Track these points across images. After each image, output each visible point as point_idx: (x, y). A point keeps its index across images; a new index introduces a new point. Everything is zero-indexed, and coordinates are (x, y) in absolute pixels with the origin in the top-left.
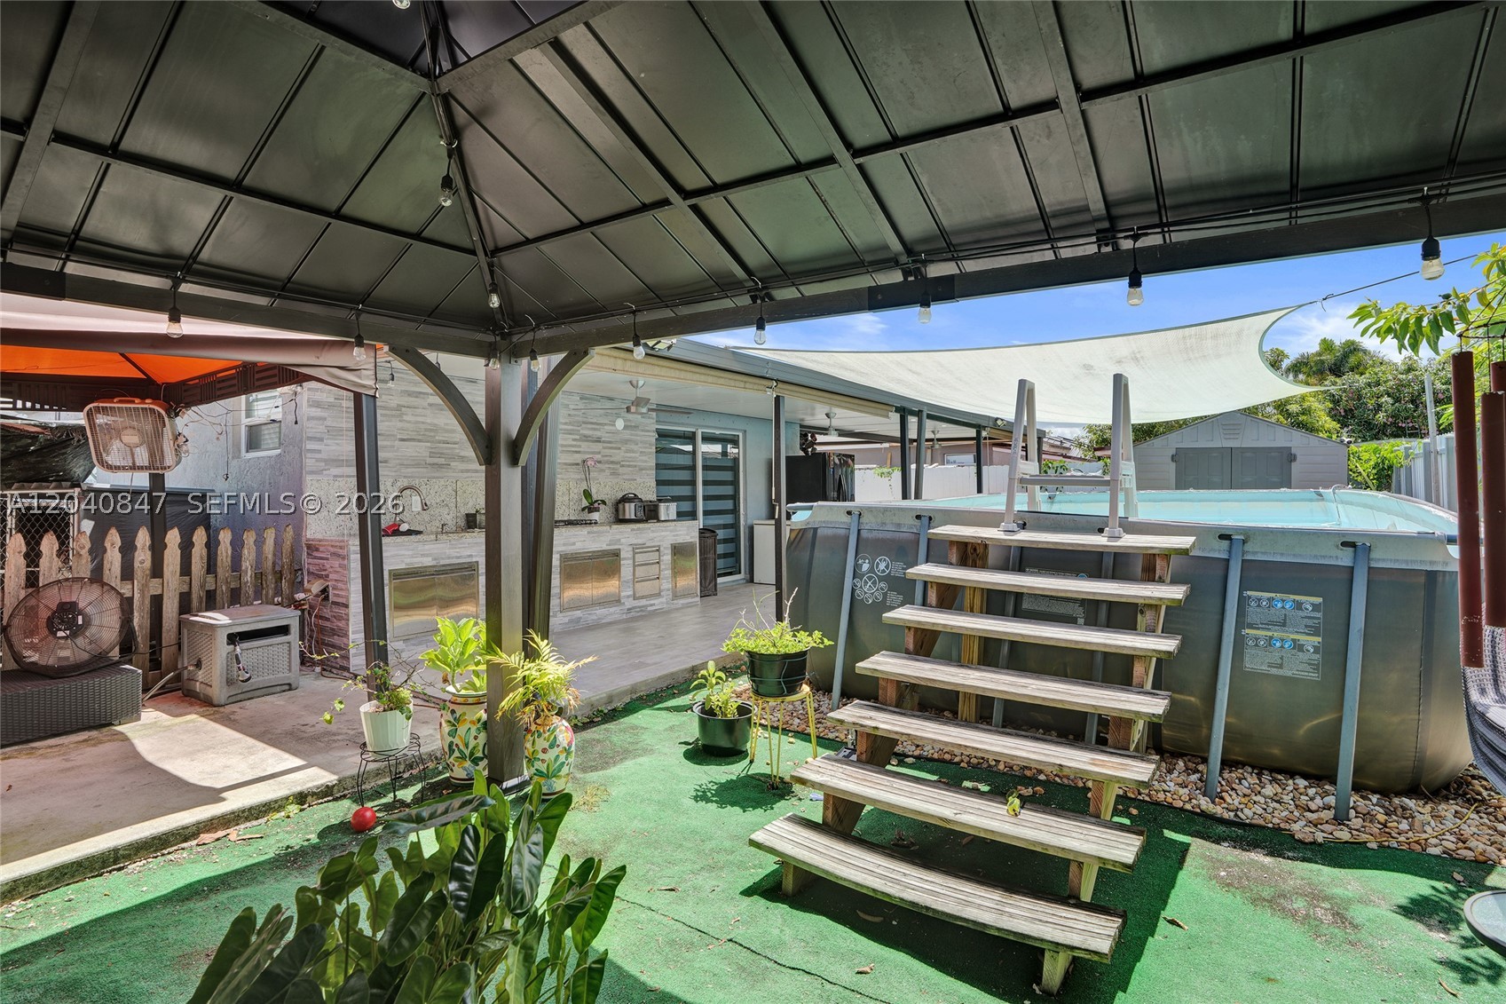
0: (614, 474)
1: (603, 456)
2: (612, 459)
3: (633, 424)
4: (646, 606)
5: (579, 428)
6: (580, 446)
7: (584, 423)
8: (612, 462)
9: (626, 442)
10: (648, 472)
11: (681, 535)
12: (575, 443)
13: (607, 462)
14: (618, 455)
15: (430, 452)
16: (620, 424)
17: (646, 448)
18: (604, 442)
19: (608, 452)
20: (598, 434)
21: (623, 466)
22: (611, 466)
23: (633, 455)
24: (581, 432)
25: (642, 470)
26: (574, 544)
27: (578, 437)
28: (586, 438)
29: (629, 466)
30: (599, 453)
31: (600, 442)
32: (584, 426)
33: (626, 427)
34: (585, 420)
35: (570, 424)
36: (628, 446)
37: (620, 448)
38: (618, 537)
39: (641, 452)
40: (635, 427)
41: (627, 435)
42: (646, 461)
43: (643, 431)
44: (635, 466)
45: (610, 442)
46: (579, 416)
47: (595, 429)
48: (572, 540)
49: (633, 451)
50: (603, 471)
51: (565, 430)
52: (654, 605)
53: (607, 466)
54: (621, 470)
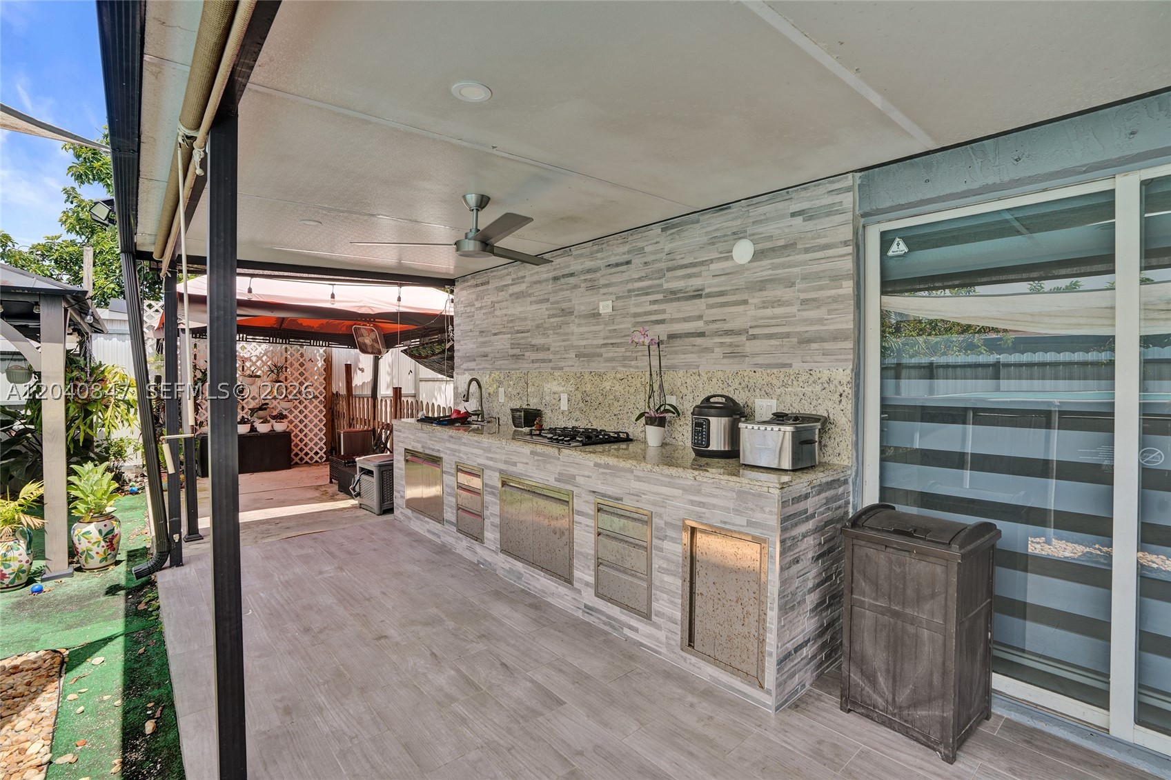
0: (734, 354)
1: (707, 323)
2: (727, 326)
3: (781, 243)
4: (623, 625)
5: (663, 280)
6: (664, 311)
7: (670, 269)
8: (728, 333)
9: (762, 285)
10: (827, 346)
11: (714, 506)
12: (655, 307)
13: (716, 333)
14: (741, 317)
15: (512, 344)
16: (743, 251)
17: (821, 288)
18: (709, 295)
19: (716, 313)
20: (696, 283)
21: (754, 337)
22: (727, 340)
23: (778, 311)
24: (665, 286)
25: (809, 341)
26: (515, 464)
27: (660, 297)
28: (674, 296)
29: (770, 336)
30: (700, 317)
31: (700, 296)
32: (669, 274)
33: (758, 255)
34: (670, 264)
35: (646, 277)
36: (765, 293)
37: (745, 302)
38: (572, 471)
39: (804, 302)
40: (785, 247)
41: (764, 269)
42: (820, 321)
43: (807, 251)
44: (788, 335)
45: (721, 294)
46: (659, 260)
47: (690, 276)
48: (515, 459)
49: (779, 303)
50: (707, 350)
51: (639, 289)
52: (636, 630)
53: (718, 340)
54: (750, 347)
